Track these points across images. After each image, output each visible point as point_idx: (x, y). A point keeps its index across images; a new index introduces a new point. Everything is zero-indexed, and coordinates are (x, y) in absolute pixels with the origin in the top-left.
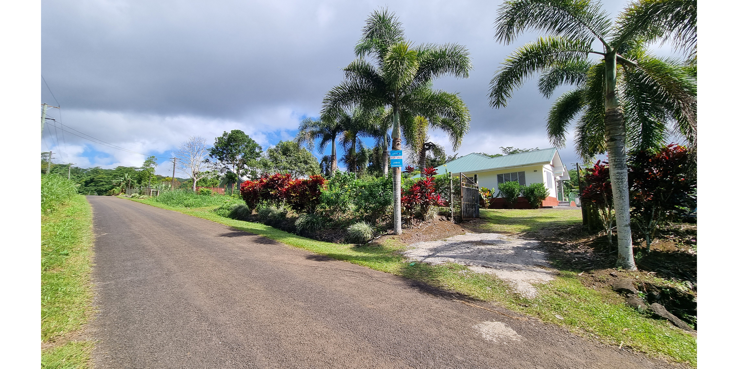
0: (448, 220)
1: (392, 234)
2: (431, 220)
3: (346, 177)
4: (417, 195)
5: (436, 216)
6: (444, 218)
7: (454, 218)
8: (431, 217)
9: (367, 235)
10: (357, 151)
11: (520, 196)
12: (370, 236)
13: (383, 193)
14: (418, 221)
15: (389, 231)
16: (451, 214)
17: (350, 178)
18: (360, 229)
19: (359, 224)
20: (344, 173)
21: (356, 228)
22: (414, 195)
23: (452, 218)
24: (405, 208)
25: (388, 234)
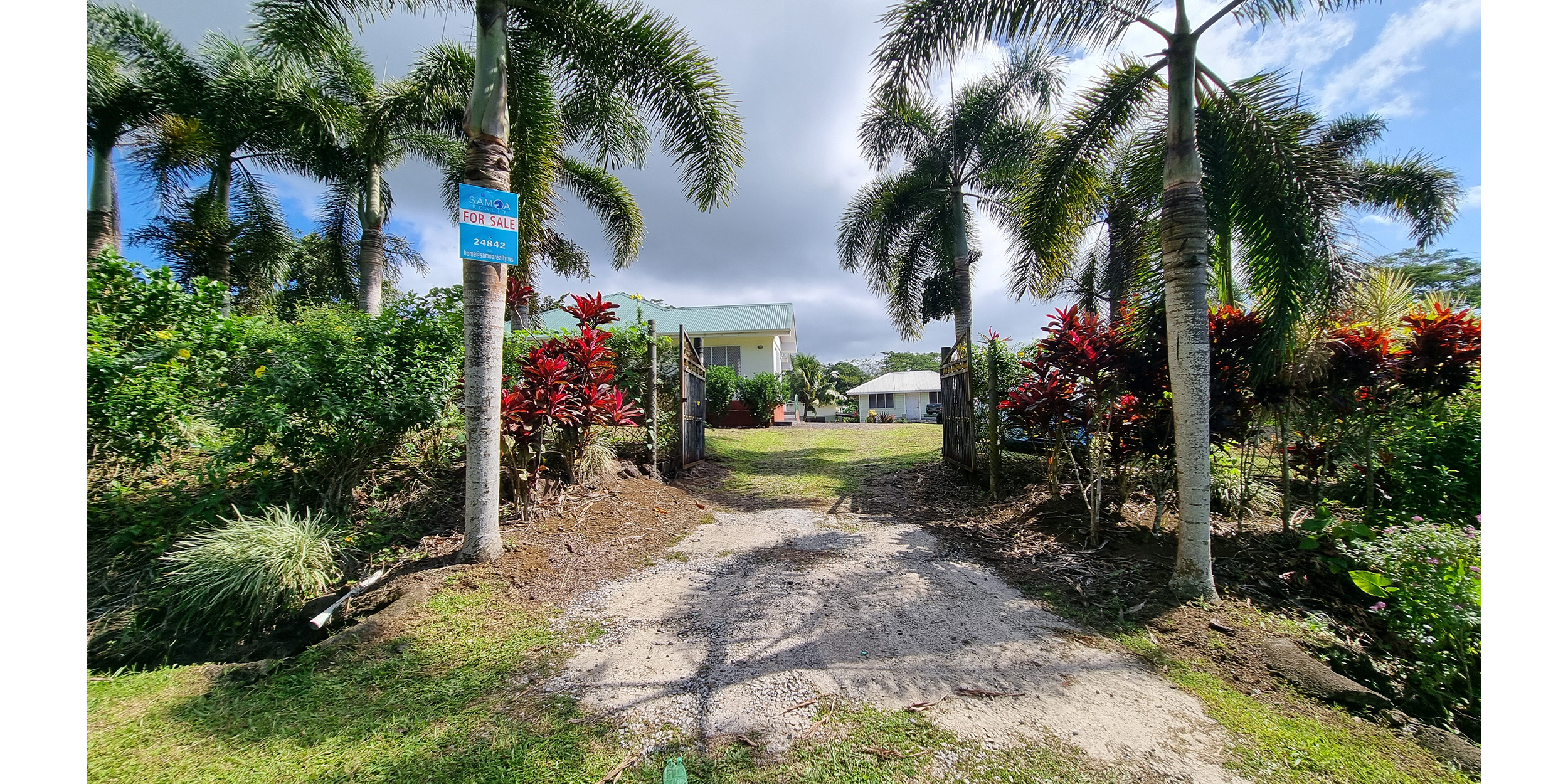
0: (644, 472)
1: (451, 559)
2: (593, 479)
3: (166, 293)
4: (556, 387)
5: (610, 464)
6: (633, 468)
7: (659, 467)
8: (595, 468)
9: (306, 578)
10: (233, 211)
11: (734, 399)
12: (320, 577)
13: (390, 377)
14: (552, 483)
15: (431, 545)
16: (651, 452)
17: (195, 301)
18: (253, 552)
19: (245, 525)
20: (156, 275)
21: (228, 548)
22: (548, 390)
23: (655, 467)
24: (511, 442)
25: (427, 563)
